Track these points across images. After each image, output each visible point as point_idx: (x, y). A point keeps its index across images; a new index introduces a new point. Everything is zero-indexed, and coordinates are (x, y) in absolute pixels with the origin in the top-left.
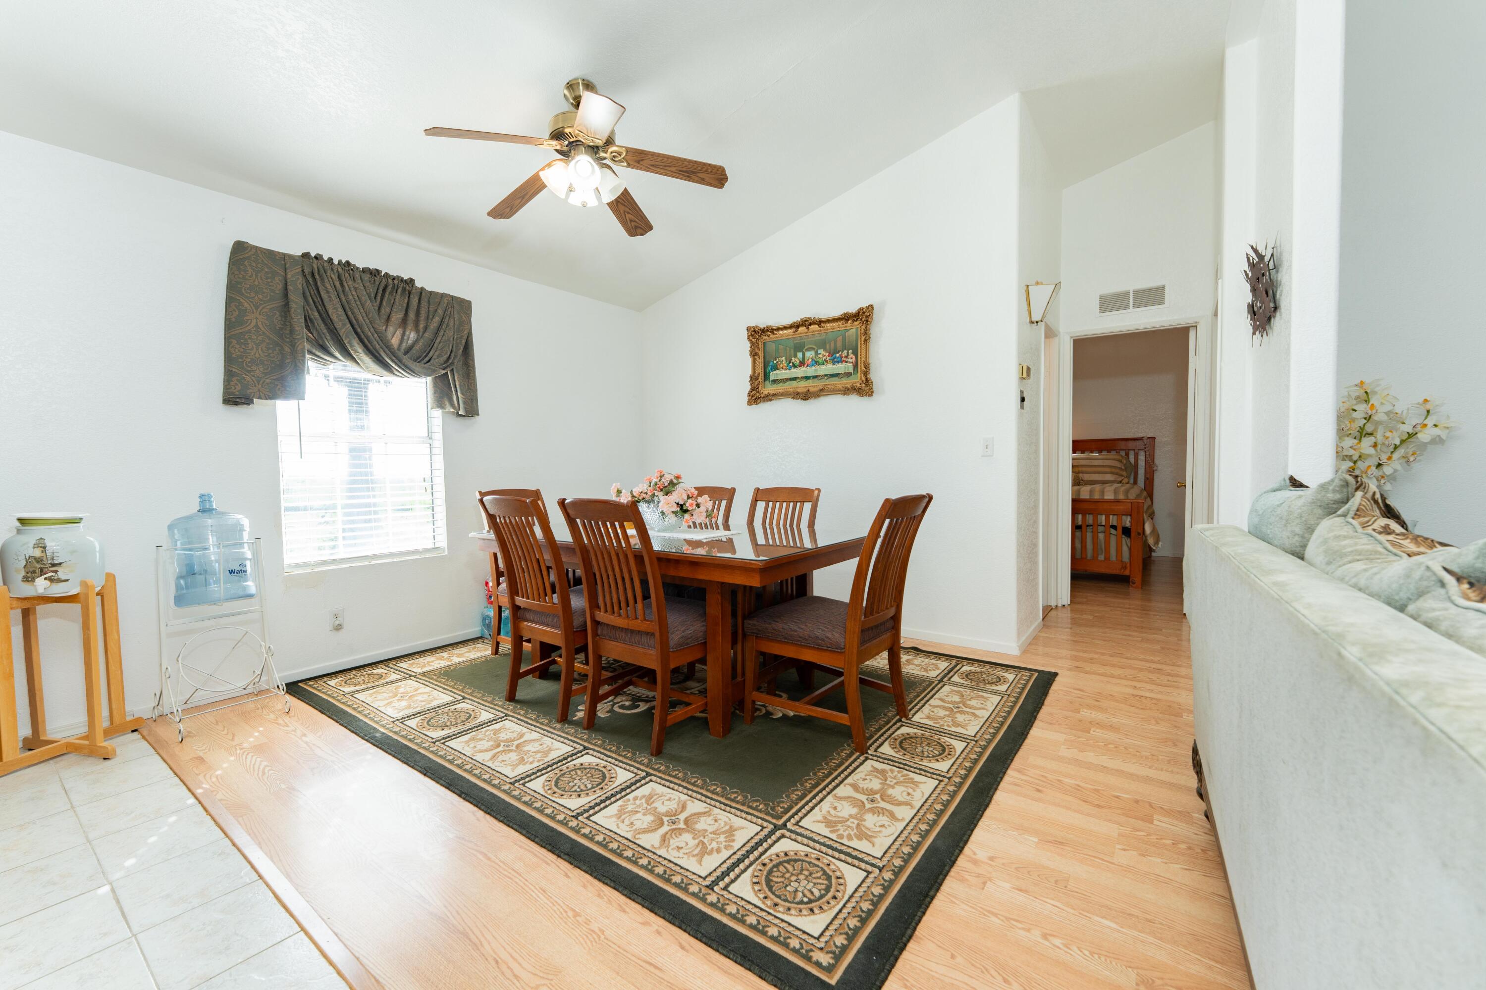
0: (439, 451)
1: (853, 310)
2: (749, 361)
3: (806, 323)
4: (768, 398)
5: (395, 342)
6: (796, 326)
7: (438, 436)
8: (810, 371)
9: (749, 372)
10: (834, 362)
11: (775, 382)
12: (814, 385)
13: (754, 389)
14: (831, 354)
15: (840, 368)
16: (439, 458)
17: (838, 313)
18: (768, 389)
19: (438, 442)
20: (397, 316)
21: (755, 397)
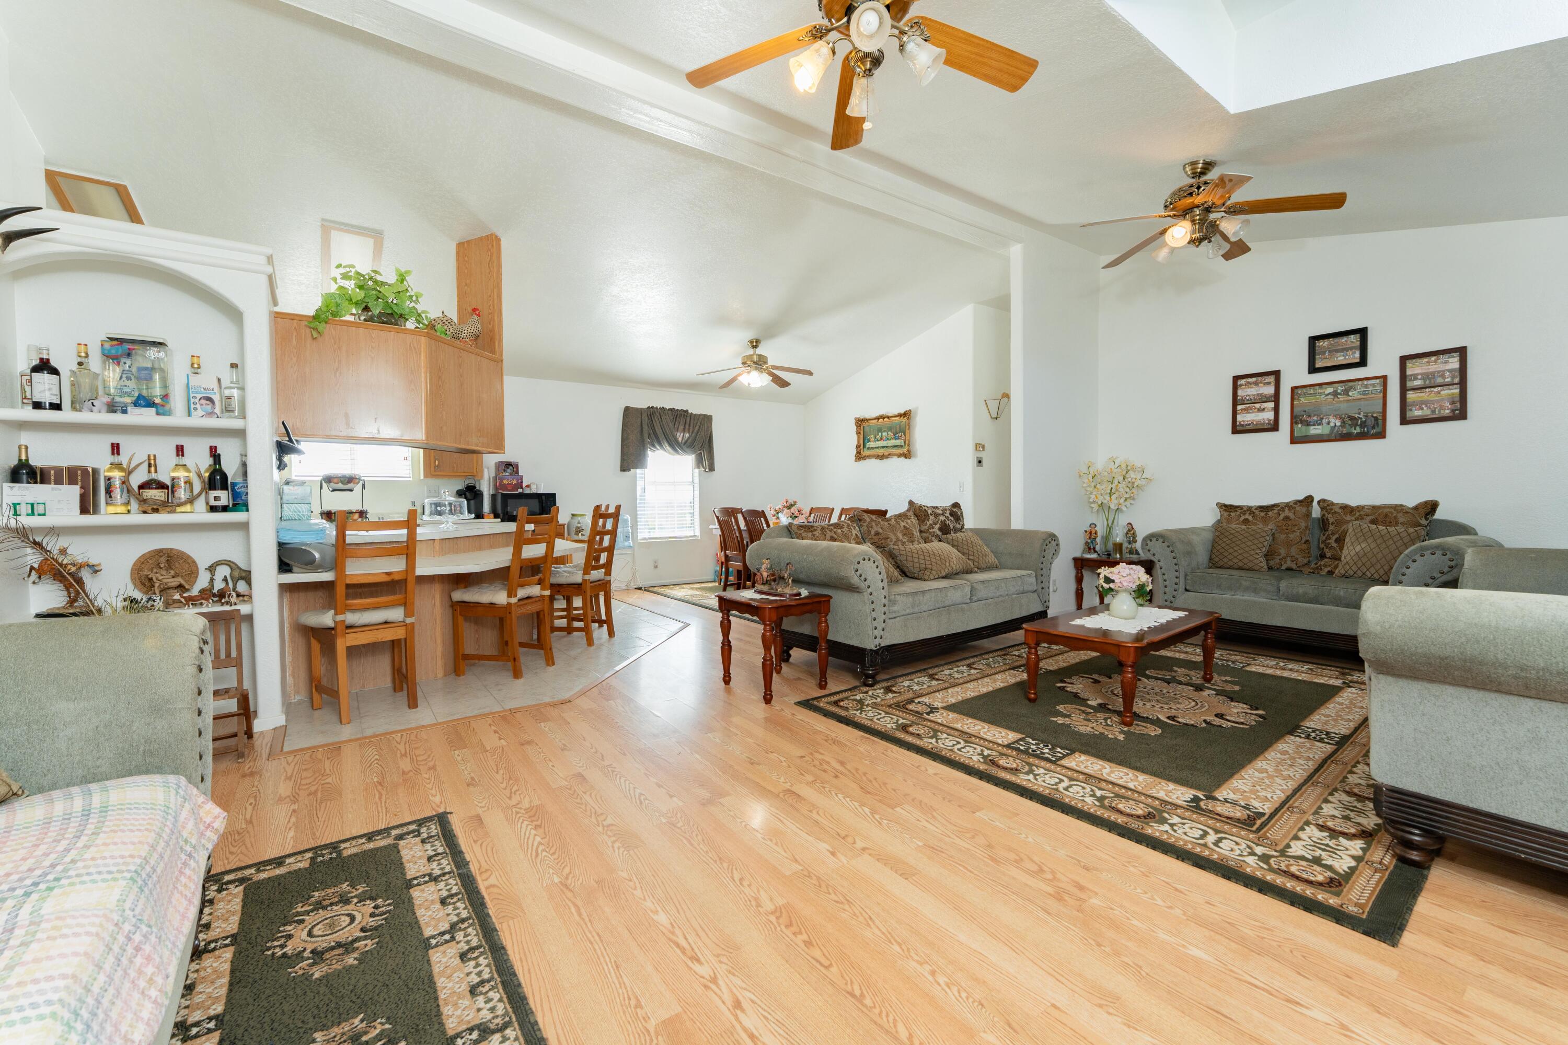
0: (697, 489)
1: (902, 412)
2: (856, 436)
3: (882, 417)
4: (865, 458)
5: (680, 439)
6: (878, 418)
7: (697, 481)
8: (884, 443)
9: (856, 443)
10: (896, 439)
11: (868, 449)
12: (886, 452)
13: (858, 453)
14: (894, 435)
15: (898, 442)
16: (697, 492)
17: (896, 413)
18: (866, 453)
19: (697, 485)
20: (681, 427)
21: (859, 457)
